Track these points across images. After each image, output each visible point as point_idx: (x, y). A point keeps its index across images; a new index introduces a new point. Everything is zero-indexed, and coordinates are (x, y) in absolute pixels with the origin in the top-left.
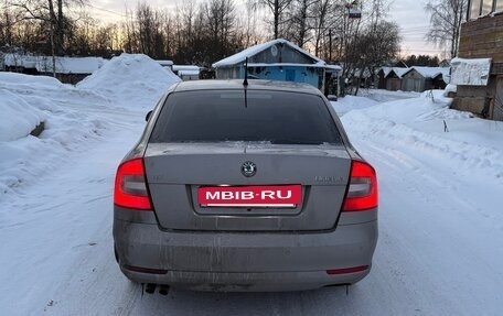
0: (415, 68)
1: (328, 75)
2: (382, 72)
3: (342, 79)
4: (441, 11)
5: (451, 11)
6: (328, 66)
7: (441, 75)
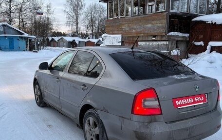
0: (63, 37)
1: (30, 40)
2: (48, 39)
3: (37, 43)
4: (70, 13)
5: (74, 14)
6: (29, 36)
7: (74, 40)
